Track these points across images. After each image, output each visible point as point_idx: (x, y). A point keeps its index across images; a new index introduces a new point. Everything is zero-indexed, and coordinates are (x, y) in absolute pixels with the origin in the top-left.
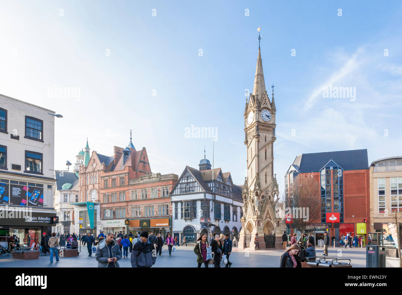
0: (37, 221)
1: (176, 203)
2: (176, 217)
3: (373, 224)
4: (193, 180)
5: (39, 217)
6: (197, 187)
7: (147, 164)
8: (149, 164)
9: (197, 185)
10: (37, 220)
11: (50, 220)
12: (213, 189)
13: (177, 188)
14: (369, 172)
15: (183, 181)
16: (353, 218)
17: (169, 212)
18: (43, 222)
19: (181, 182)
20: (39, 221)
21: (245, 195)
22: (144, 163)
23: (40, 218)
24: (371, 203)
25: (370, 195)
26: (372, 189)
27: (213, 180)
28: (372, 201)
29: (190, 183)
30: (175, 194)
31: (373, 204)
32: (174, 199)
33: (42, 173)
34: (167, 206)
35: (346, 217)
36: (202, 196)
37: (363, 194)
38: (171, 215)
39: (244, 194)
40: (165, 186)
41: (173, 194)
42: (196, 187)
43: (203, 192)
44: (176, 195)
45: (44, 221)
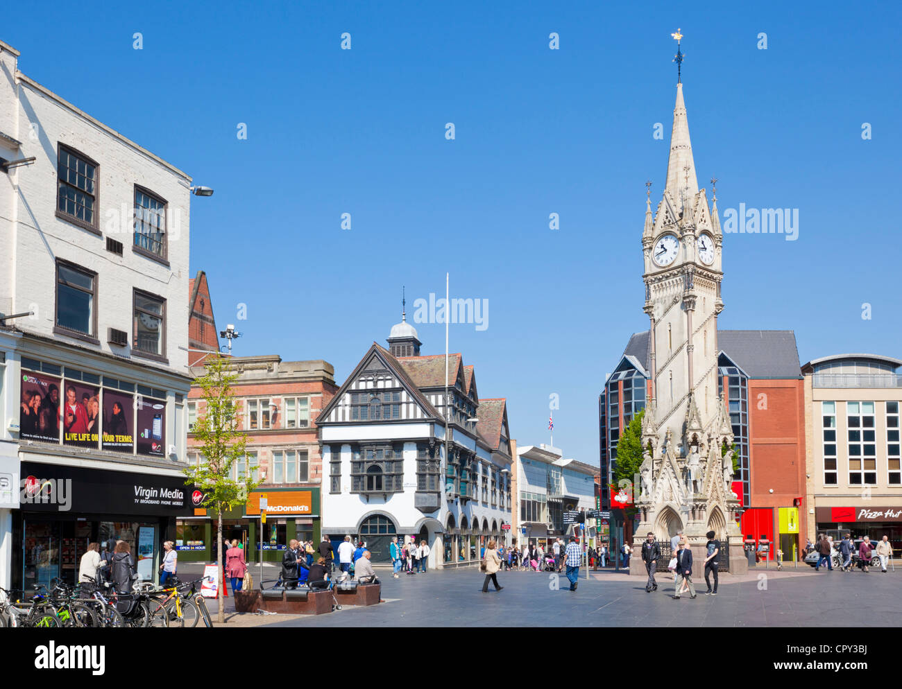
0: (157, 502)
1: (336, 447)
2: (335, 489)
3: (812, 511)
4: (393, 384)
5: (162, 489)
6: (408, 403)
7: (209, 323)
8: (213, 322)
9: (408, 399)
10: (159, 498)
11: (182, 498)
12: (445, 412)
13: (340, 403)
14: (803, 386)
15: (362, 386)
16: (772, 495)
17: (311, 472)
18: (169, 503)
19: (353, 387)
20: (162, 502)
21: (650, 440)
22: (202, 317)
23: (164, 491)
24: (807, 461)
25: (806, 440)
26: (811, 426)
27: (447, 386)
28: (810, 456)
29: (384, 390)
30: (333, 420)
31: (812, 462)
32: (329, 434)
33: (165, 356)
34: (304, 454)
35: (756, 492)
36: (423, 431)
37: (792, 438)
38: (317, 480)
39: (648, 438)
40: (296, 394)
41: (327, 421)
42: (404, 406)
43: (425, 419)
44: (337, 424)
45: (172, 500)
